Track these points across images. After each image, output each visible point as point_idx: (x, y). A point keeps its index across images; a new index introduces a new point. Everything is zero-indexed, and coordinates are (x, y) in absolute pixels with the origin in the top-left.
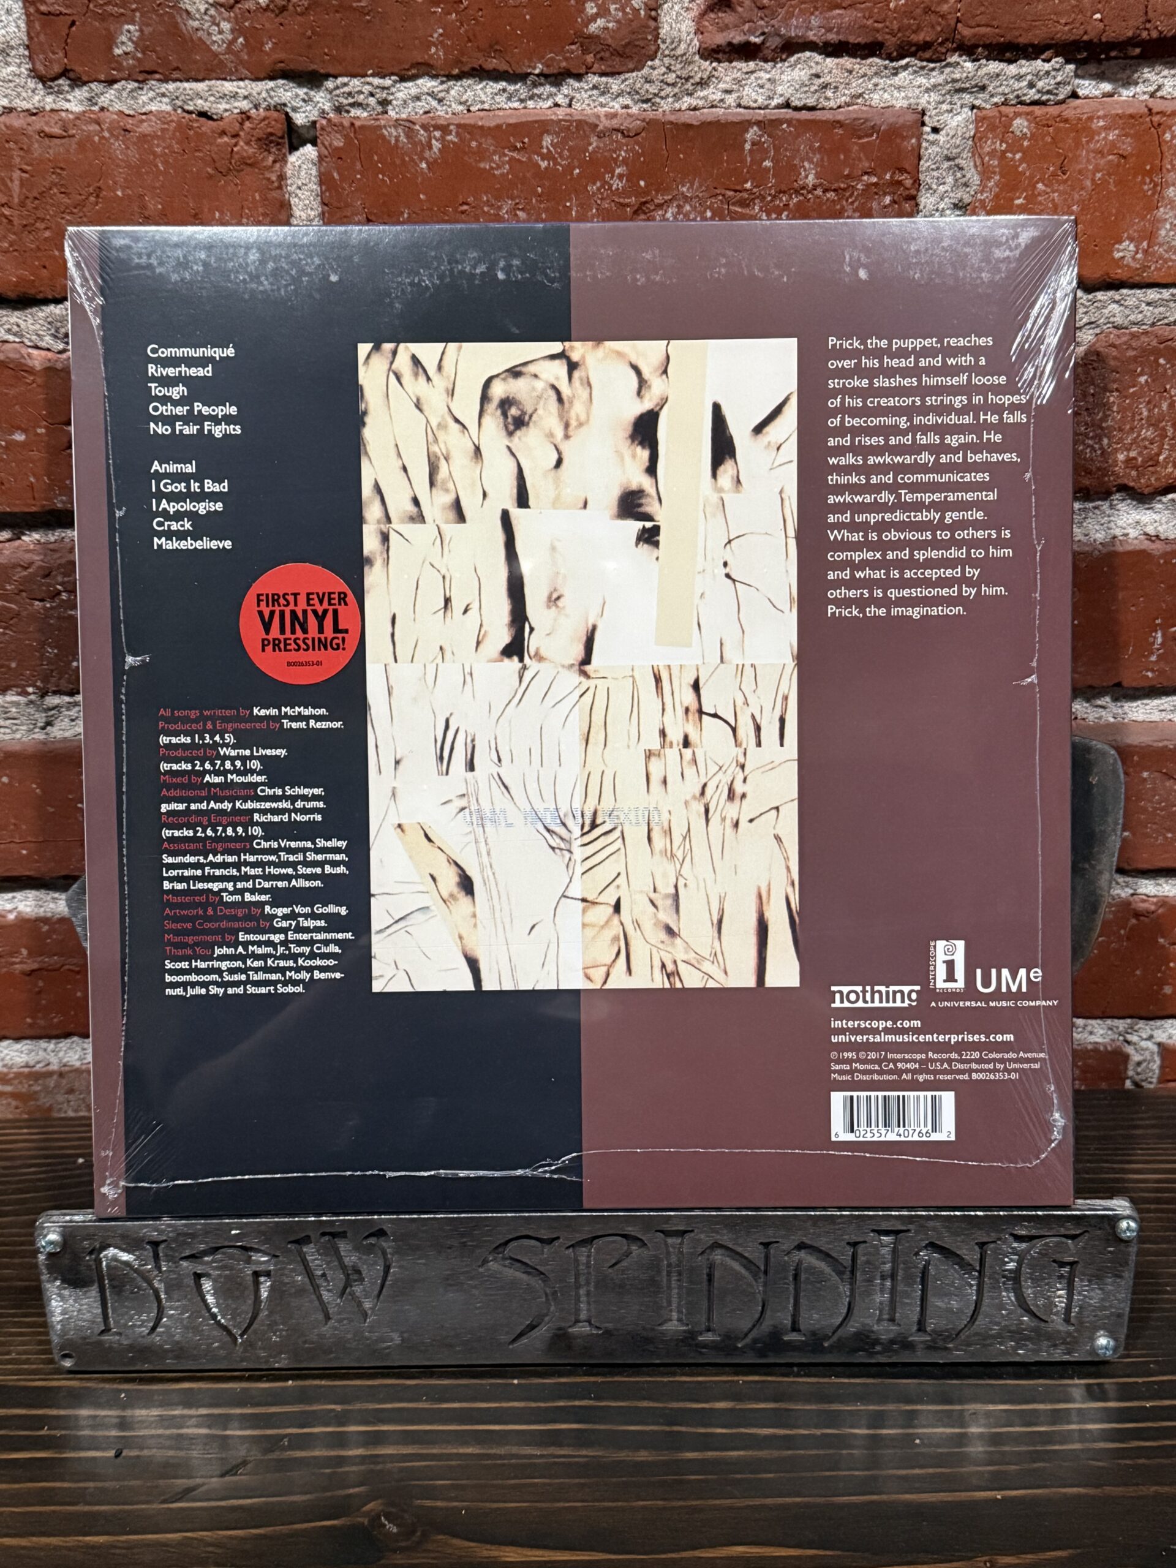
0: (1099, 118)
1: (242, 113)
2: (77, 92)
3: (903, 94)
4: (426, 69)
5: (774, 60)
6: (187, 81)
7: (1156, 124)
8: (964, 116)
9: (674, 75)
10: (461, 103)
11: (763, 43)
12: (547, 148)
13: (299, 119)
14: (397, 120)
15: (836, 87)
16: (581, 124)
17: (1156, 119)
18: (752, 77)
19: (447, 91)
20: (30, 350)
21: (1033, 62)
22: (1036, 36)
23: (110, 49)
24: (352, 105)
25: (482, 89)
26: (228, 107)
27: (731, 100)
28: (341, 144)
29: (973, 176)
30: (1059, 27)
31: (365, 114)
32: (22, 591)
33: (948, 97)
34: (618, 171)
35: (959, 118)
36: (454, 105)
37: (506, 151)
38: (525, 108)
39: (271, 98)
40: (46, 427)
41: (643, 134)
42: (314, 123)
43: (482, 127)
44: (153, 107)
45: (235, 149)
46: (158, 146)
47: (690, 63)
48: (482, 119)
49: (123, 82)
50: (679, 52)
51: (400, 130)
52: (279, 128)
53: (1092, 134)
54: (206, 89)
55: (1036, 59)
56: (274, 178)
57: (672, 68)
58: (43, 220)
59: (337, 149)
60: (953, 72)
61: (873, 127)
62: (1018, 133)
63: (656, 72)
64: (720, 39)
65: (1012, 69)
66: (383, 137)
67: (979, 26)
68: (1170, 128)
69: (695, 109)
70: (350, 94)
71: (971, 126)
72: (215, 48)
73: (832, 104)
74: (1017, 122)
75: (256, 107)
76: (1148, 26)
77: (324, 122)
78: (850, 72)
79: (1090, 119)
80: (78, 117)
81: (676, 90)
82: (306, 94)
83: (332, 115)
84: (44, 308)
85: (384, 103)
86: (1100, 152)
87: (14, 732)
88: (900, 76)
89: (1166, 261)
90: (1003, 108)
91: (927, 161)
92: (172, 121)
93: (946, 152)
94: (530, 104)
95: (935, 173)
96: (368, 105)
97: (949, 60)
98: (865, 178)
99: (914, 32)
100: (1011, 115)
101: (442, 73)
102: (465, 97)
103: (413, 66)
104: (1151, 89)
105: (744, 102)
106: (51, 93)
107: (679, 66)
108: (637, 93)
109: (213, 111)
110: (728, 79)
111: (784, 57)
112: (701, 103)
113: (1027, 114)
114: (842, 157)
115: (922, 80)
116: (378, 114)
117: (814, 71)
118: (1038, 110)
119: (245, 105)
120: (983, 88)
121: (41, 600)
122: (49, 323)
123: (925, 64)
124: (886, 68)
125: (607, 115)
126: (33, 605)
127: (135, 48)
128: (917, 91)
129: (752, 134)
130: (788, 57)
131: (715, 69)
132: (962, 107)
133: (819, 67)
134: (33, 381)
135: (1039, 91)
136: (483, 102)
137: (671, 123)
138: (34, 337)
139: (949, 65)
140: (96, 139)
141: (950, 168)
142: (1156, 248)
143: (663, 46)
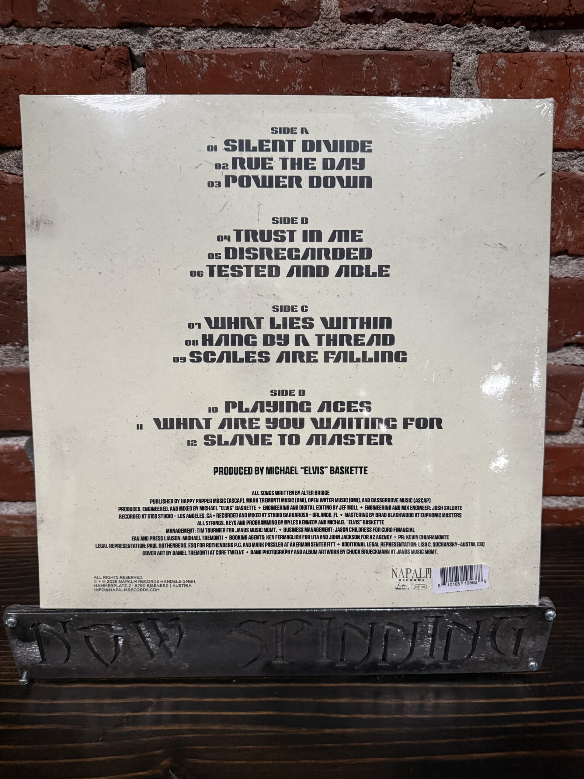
0: (541, 59)
1: (105, 47)
2: (21, 35)
3: (443, 44)
4: (198, 23)
5: (378, 23)
6: (77, 28)
7: (569, 64)
8: (473, 57)
9: (328, 29)
10: (218, 43)
11: (374, 12)
12: (263, 68)
13: (136, 52)
14: (185, 51)
15: (410, 39)
16: (279, 54)
17: (569, 61)
18: (368, 33)
19: (211, 36)
20: (7, 175)
21: (510, 28)
22: (512, 12)
23: (37, 9)
24: (161, 43)
25: (229, 36)
26: (98, 43)
27: (356, 44)
28: (157, 64)
29: (477, 90)
30: (525, 7)
31: (169, 48)
32: (10, 296)
33: (466, 46)
34: (298, 81)
35: (471, 58)
36: (214, 44)
37: (241, 69)
38: (251, 47)
39: (121, 38)
40: (16, 214)
41: (311, 61)
42: (144, 54)
43: (229, 56)
44: (61, 43)
45: (103, 66)
46: (63, 64)
47: (337, 23)
48: (229, 51)
49: (44, 28)
50: (330, 16)
51: (187, 57)
52: (125, 56)
53: (536, 68)
54: (87, 32)
55: (511, 26)
56: (124, 83)
57: (327, 25)
58: (7, 104)
59: (155, 67)
60: (469, 32)
61: (428, 60)
62: (500, 67)
63: (318, 27)
64: (352, 10)
65: (499, 32)
66: (178, 60)
67: (484, 5)
68: (576, 66)
69: (338, 49)
70: (161, 36)
71: (477, 62)
72: (90, 9)
73: (408, 48)
74: (500, 60)
75: (113, 43)
76: (570, 8)
77: (149, 53)
78: (417, 30)
79: (536, 60)
80: (22, 47)
81: (329, 37)
82: (139, 37)
83: (152, 49)
84: (12, 152)
85: (179, 42)
86: (540, 78)
87: (11, 363)
88: (442, 34)
89: (568, 137)
90: (492, 53)
91: (453, 80)
92: (70, 50)
93: (463, 76)
94: (254, 45)
95: (457, 87)
96: (170, 43)
97: (468, 25)
98: (423, 88)
99: (452, 8)
100: (497, 57)
101: (208, 25)
102: (220, 40)
103: (193, 22)
104: (566, 46)
105: (363, 46)
106: (7, 35)
107: (330, 24)
108: (309, 39)
109: (91, 45)
110: (355, 33)
111: (384, 21)
112: (341, 45)
113: (505, 56)
114: (412, 76)
115: (454, 37)
116: (175, 49)
117: (399, 29)
118: (510, 55)
119: (107, 42)
120: (484, 41)
121: (19, 300)
122: (15, 160)
123: (455, 27)
124: (435, 29)
125: (292, 51)
126: (15, 303)
127: (49, 8)
128: (450, 43)
129: (367, 62)
130: (386, 22)
131: (348, 27)
132: (472, 53)
133: (402, 27)
134: (8, 190)
135: (512, 44)
136: (230, 43)
137: (327, 55)
138: (8, 168)
139: (468, 28)
140: (31, 59)
141: (465, 85)
142: (563, 130)
143: (322, 13)
